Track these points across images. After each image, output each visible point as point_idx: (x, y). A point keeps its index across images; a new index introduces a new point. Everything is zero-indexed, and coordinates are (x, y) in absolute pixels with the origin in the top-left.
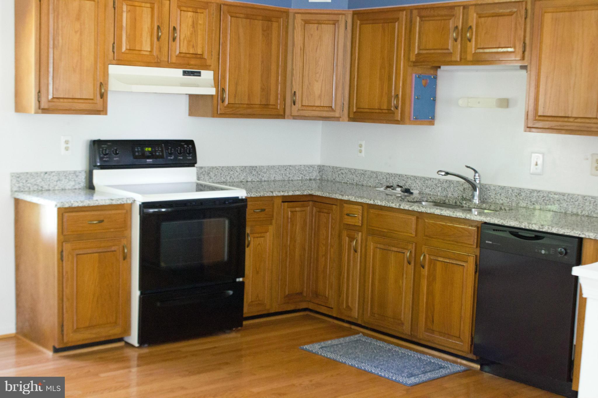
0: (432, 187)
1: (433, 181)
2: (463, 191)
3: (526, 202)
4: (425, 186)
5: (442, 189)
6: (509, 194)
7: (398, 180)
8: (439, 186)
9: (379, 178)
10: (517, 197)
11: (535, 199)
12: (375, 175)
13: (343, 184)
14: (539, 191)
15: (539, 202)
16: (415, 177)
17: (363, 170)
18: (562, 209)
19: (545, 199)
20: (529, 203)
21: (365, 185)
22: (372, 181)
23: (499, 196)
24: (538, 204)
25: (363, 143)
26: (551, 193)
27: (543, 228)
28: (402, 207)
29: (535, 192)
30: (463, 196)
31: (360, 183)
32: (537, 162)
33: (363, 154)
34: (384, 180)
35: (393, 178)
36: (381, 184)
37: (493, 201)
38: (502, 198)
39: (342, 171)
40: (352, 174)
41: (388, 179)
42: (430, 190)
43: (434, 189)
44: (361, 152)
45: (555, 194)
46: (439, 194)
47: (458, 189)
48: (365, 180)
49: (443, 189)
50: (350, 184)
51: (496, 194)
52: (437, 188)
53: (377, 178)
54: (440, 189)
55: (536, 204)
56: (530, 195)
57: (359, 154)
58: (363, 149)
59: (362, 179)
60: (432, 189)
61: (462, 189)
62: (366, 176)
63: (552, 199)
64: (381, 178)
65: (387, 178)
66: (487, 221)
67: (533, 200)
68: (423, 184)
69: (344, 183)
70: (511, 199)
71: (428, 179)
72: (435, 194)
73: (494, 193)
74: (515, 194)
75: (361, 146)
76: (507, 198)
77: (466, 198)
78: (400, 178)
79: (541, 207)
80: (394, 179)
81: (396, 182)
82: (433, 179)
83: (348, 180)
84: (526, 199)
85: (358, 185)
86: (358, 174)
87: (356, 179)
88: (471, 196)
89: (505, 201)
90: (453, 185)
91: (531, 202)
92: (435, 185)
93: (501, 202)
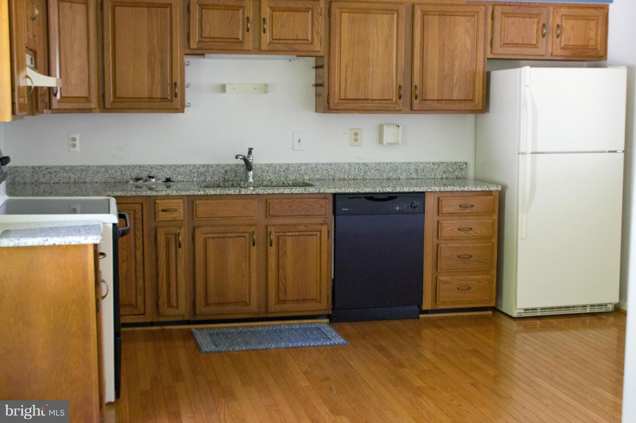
0: (186, 174)
1: (186, 168)
2: (224, 173)
3: (295, 175)
4: (177, 174)
5: (198, 174)
6: (277, 170)
7: (139, 172)
8: (194, 171)
9: (110, 172)
10: (285, 172)
11: (304, 172)
12: (103, 170)
13: (52, 185)
14: (308, 164)
15: (308, 173)
16: (161, 166)
17: (84, 166)
18: (330, 177)
19: (314, 170)
20: (298, 176)
21: (89, 182)
22: (99, 176)
23: (266, 173)
24: (307, 175)
25: (78, 137)
26: (320, 164)
27: (395, 190)
28: (243, 193)
29: (304, 165)
30: (225, 178)
31: (80, 181)
32: (300, 140)
33: (78, 148)
34: (118, 173)
35: (131, 170)
36: (113, 178)
37: (260, 178)
38: (269, 175)
39: (49, 170)
40: (67, 172)
41: (124, 172)
42: (183, 177)
43: (188, 175)
44: (74, 146)
45: (322, 165)
46: (195, 179)
47: (219, 172)
48: (88, 176)
49: (200, 174)
50: (64, 183)
51: (262, 172)
52: (192, 174)
53: (107, 172)
54: (196, 174)
55: (305, 176)
56: (299, 169)
57: (72, 149)
58: (77, 142)
59: (83, 176)
60: (185, 176)
61: (223, 172)
62: (90, 172)
63: (320, 170)
64: (114, 171)
65: (122, 171)
66: (342, 192)
67: (302, 172)
68: (174, 172)
69: (54, 183)
70: (279, 174)
71: (179, 166)
72: (189, 180)
73: (261, 171)
74: (283, 169)
75: (74, 139)
76: (275, 174)
77: (229, 180)
78: (141, 169)
79: (310, 177)
80: (133, 170)
81: (136, 173)
82: (187, 165)
83: (61, 179)
84: (294, 172)
85: (78, 183)
86: (76, 171)
87: (73, 177)
88: (234, 177)
89: (273, 177)
90: (211, 169)
91: (300, 174)
92: (189, 171)
93: (269, 178)
